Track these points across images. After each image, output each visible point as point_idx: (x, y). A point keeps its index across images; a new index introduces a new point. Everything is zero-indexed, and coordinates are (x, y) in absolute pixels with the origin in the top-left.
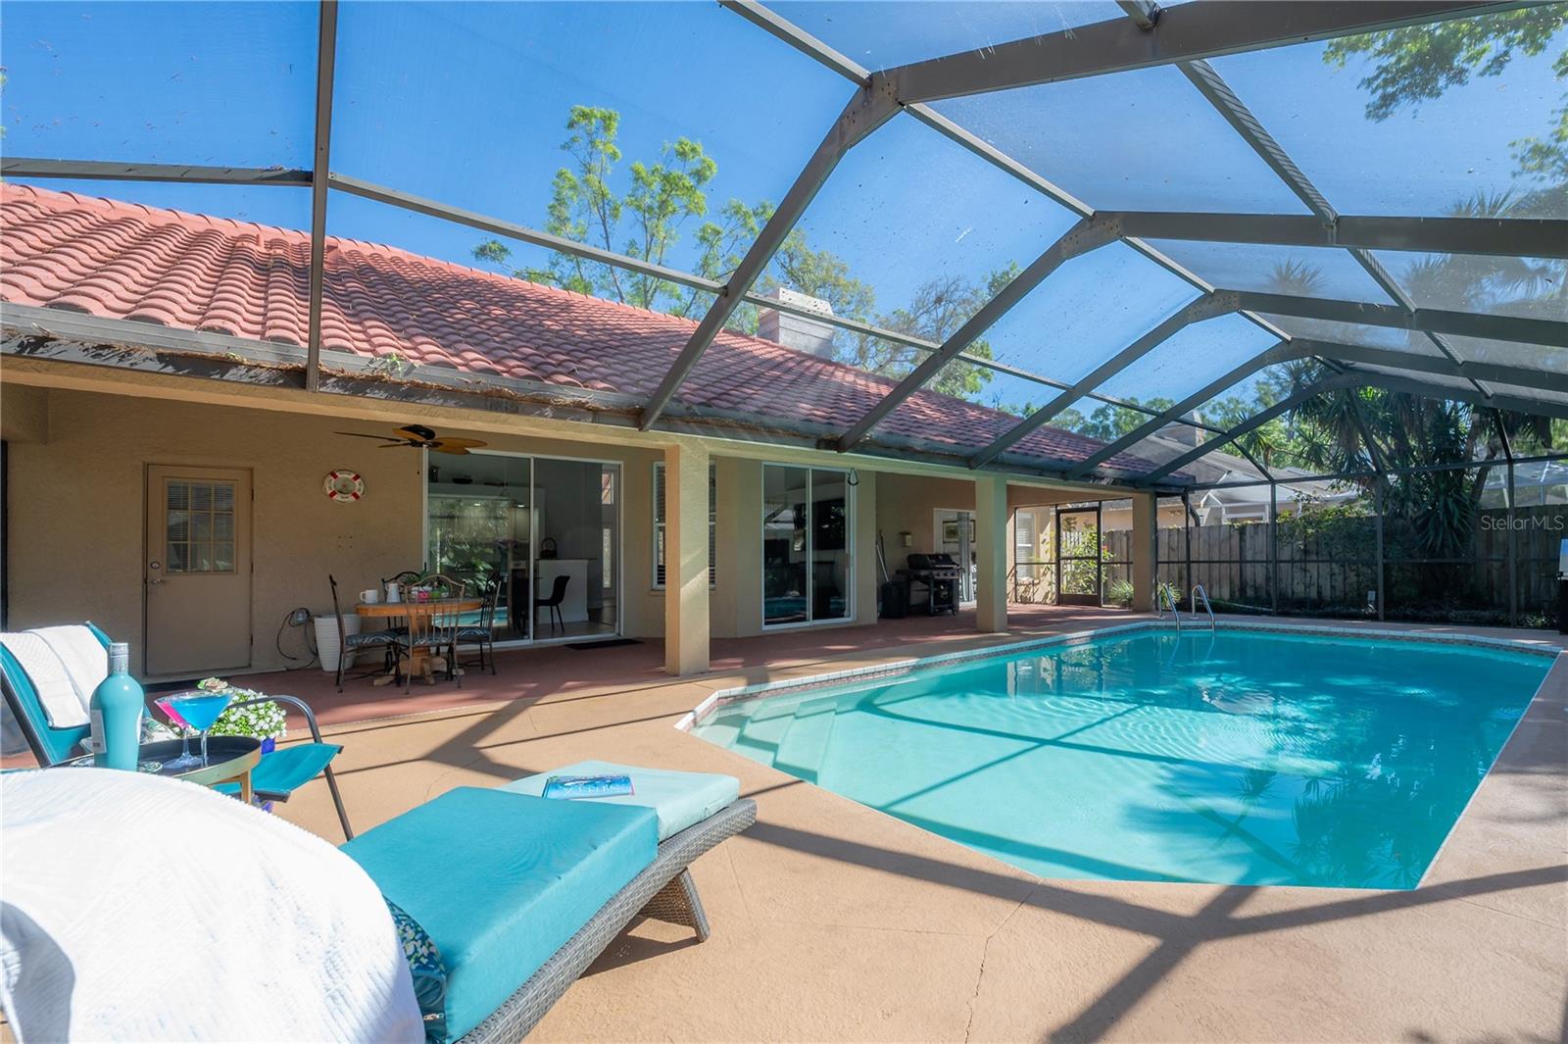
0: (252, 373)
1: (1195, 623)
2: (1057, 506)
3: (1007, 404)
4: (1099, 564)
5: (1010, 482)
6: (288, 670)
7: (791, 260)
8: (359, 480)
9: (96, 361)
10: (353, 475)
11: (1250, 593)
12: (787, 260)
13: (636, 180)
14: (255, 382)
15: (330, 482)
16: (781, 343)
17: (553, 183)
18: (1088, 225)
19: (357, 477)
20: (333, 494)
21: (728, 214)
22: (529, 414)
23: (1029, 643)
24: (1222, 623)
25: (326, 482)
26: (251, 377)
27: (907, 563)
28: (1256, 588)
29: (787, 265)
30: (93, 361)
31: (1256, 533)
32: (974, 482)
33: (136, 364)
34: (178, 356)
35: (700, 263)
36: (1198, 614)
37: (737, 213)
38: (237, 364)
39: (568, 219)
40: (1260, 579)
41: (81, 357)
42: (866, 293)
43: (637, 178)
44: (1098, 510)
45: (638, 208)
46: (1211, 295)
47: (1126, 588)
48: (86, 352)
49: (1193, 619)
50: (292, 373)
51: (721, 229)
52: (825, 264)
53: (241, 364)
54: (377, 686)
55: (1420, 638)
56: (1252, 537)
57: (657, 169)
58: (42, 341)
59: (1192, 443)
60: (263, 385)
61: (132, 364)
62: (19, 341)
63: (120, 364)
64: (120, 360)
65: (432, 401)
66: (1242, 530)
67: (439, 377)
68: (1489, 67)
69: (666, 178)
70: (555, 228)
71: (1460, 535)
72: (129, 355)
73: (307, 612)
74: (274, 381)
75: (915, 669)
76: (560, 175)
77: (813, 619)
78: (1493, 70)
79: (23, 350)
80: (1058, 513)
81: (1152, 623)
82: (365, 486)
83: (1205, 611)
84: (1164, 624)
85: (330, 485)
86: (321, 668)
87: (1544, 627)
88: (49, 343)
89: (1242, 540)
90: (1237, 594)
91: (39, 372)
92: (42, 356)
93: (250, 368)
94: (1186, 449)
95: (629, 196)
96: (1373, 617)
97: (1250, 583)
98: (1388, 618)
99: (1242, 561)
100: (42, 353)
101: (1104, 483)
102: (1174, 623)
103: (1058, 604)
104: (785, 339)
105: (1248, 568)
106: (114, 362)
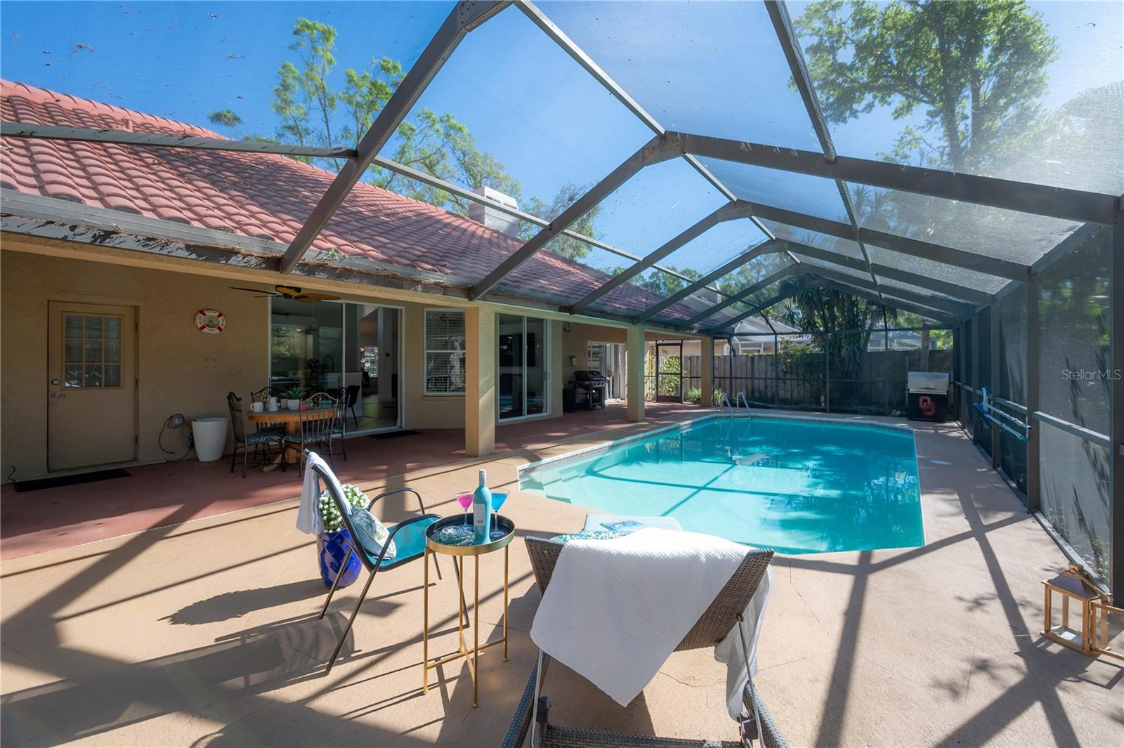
0: (245, 260)
1: (740, 414)
2: (656, 341)
3: (603, 267)
4: (681, 378)
5: (647, 330)
6: (168, 462)
7: (464, 156)
8: (222, 317)
9: (145, 249)
10: (217, 314)
11: (757, 395)
12: (462, 155)
13: (349, 82)
14: (247, 266)
15: (200, 318)
16: (486, 225)
17: (279, 73)
18: (733, 206)
19: (220, 316)
20: (203, 327)
21: (421, 118)
22: (408, 290)
23: (664, 429)
24: (753, 414)
25: (197, 318)
26: (245, 263)
27: (575, 377)
28: (760, 392)
29: (462, 159)
30: (142, 249)
31: (760, 360)
32: (626, 330)
33: (171, 252)
34: (199, 247)
35: (399, 150)
36: (741, 409)
37: (428, 118)
38: (236, 253)
39: (292, 102)
40: (762, 387)
41: (135, 246)
42: (516, 185)
43: (350, 80)
44: (681, 345)
45: (350, 102)
46: (774, 241)
47: (697, 392)
48: (138, 243)
49: (738, 412)
50: (270, 260)
51: (415, 128)
52: (488, 161)
53: (239, 253)
54: (266, 472)
55: (850, 423)
56: (758, 363)
57: (365, 76)
58: (108, 234)
59: (715, 302)
60: (253, 268)
61: (169, 252)
62: (93, 233)
63: (161, 252)
64: (161, 249)
65: (354, 280)
66: (753, 358)
67: (359, 264)
68: (865, 108)
69: (374, 84)
70: (281, 107)
71: (859, 365)
72: (167, 245)
73: (183, 417)
74: (260, 265)
75: (612, 447)
76: (284, 67)
77: (528, 414)
78: (867, 110)
79: (95, 241)
80: (658, 345)
81: (718, 415)
82: (226, 321)
83: (745, 407)
84: (724, 415)
85: (200, 320)
86: (197, 459)
87: (899, 416)
88: (113, 236)
89: (753, 364)
90: (750, 396)
91: (75, 249)
92: (109, 245)
93: (245, 256)
94: (712, 304)
95: (344, 93)
96: (824, 410)
97: (757, 389)
98: (832, 411)
99: (753, 378)
100: (109, 243)
101: (694, 332)
102: (729, 415)
103: (657, 402)
104: (488, 222)
105: (756, 381)
106: (157, 250)
